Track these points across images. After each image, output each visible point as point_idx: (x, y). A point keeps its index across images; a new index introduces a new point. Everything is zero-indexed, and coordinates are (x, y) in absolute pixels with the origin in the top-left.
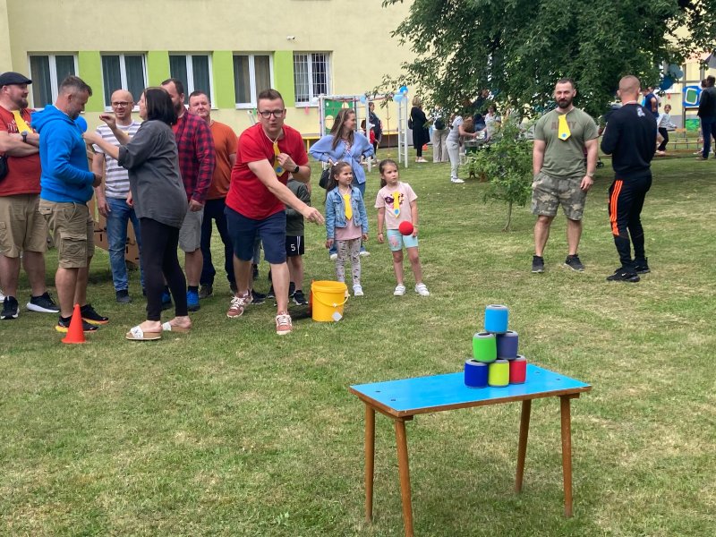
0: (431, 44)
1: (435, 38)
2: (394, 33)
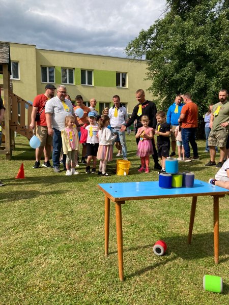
0: (158, 94)
2: (147, 90)
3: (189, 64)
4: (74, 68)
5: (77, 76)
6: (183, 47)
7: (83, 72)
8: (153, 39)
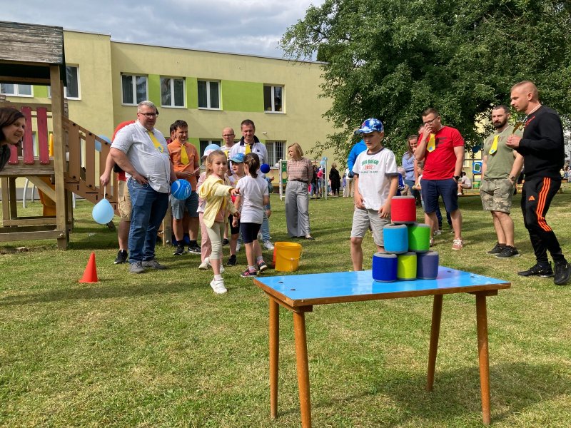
0: (344, 123)
1: (346, 121)
2: (323, 116)
3: (399, 67)
4: (184, 78)
5: (190, 92)
6: (387, 36)
7: (201, 84)
8: (332, 22)
